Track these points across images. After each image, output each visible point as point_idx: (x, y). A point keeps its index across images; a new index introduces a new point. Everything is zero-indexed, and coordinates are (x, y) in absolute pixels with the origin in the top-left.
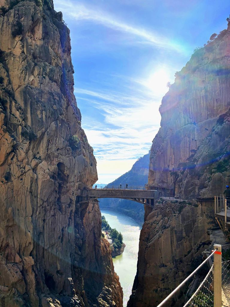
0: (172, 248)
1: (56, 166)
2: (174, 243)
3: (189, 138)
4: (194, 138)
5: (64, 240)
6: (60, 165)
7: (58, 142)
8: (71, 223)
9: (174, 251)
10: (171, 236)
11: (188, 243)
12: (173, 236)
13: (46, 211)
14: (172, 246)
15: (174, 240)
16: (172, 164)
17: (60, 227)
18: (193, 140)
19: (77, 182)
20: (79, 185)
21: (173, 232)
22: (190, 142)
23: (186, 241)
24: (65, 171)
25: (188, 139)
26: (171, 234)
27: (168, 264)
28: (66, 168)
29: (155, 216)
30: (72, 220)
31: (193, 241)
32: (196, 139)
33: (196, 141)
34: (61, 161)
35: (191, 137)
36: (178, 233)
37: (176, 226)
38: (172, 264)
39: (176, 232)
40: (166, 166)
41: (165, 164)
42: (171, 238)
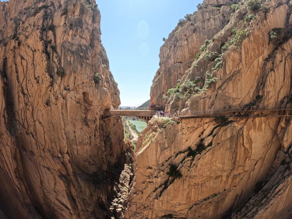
0: (156, 156)
1: (82, 95)
2: (158, 152)
3: (177, 72)
4: (181, 73)
5: (92, 143)
6: (84, 93)
7: (83, 77)
8: (96, 133)
9: (158, 158)
10: (156, 147)
11: (169, 151)
12: (158, 147)
13: (76, 126)
14: (156, 155)
15: (158, 150)
16: (166, 91)
17: (88, 136)
18: (180, 74)
19: (100, 105)
20: (101, 107)
21: (158, 145)
22: (178, 75)
23: (168, 150)
24: (90, 98)
25: (176, 73)
26: (156, 146)
27: (154, 167)
28: (89, 96)
29: (148, 130)
30: (97, 131)
31: (173, 151)
32: (182, 73)
33: (182, 74)
34: (85, 91)
35: (179, 72)
36: (162, 144)
37: (160, 140)
38: (156, 167)
39: (160, 144)
40: (162, 92)
41: (160, 91)
42: (156, 149)
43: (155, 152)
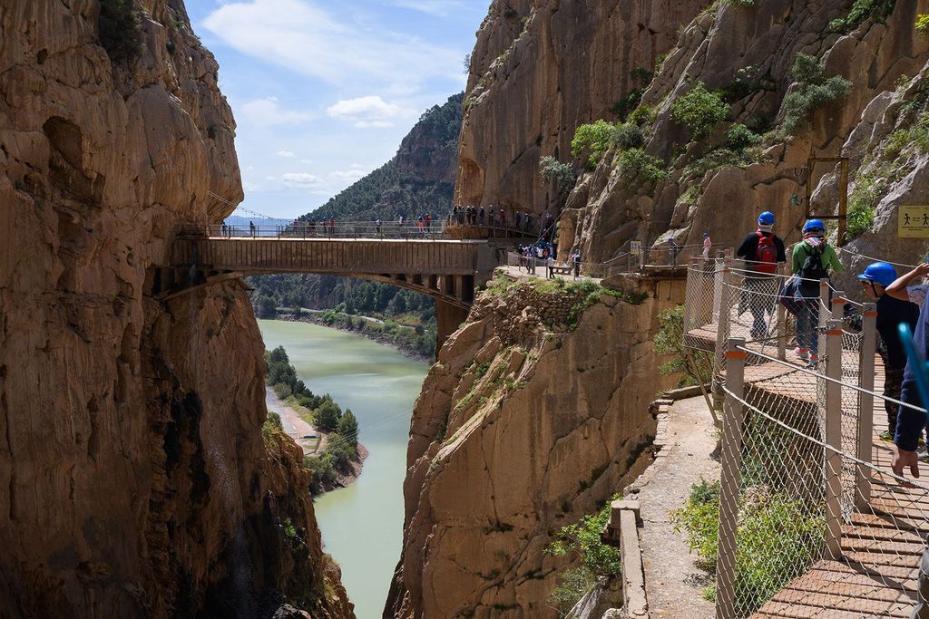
0: (533, 462)
1: (40, 136)
2: (541, 442)
3: (627, 18)
4: (648, 20)
5: (103, 445)
6: (55, 128)
7: (41, 19)
8: (128, 377)
9: (540, 472)
10: (532, 418)
11: (594, 439)
12: (540, 418)
13: (10, 331)
14: (532, 456)
15: (543, 432)
16: (555, 130)
17: (81, 396)
18: (641, 27)
19: (146, 207)
20: (155, 219)
21: (540, 401)
22: (627, 38)
23: (589, 432)
24: (86, 157)
25: (621, 25)
26: (532, 411)
27: (518, 521)
28: (86, 144)
29: (475, 341)
30: (132, 369)
31: (613, 433)
32: (652, 25)
33: (652, 32)
34: (62, 111)
35: (636, 17)
36: (559, 403)
37: (551, 381)
38: (532, 520)
39: (551, 401)
40: (529, 139)
41: (522, 132)
42: (531, 425)
43: (526, 442)
